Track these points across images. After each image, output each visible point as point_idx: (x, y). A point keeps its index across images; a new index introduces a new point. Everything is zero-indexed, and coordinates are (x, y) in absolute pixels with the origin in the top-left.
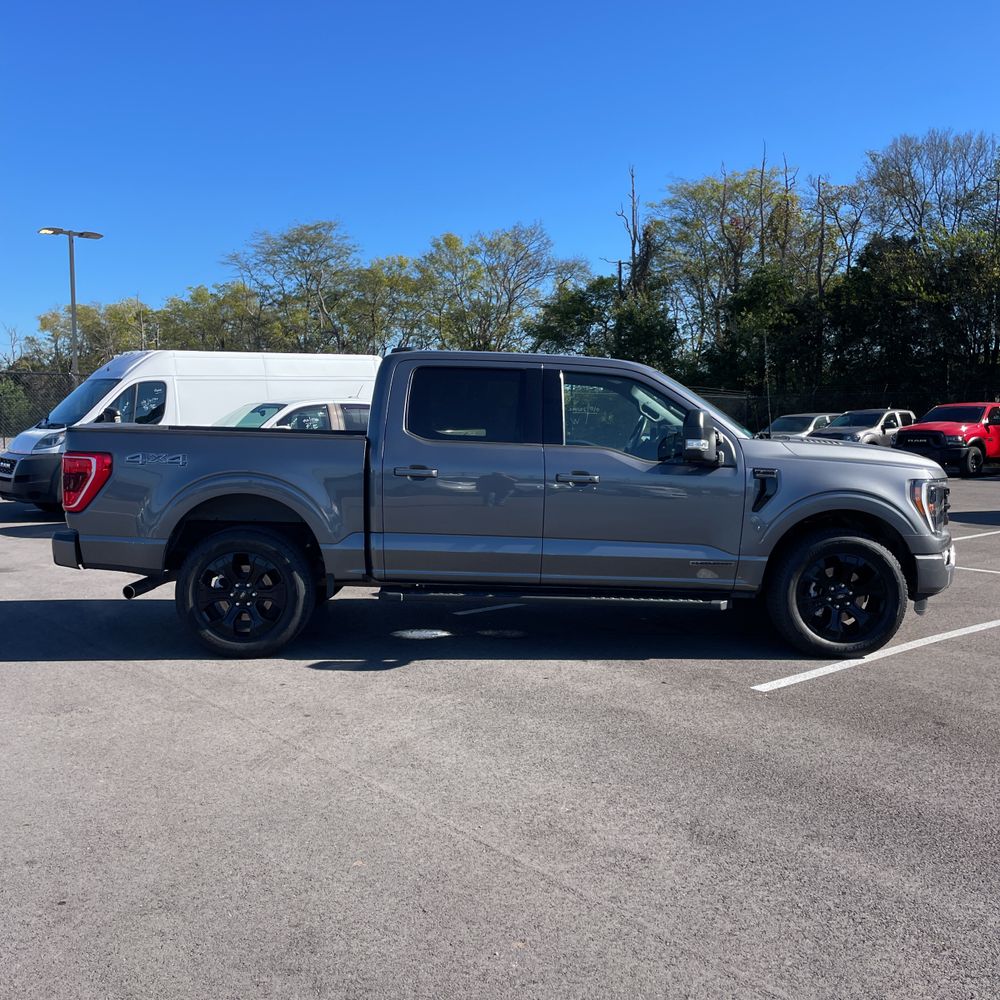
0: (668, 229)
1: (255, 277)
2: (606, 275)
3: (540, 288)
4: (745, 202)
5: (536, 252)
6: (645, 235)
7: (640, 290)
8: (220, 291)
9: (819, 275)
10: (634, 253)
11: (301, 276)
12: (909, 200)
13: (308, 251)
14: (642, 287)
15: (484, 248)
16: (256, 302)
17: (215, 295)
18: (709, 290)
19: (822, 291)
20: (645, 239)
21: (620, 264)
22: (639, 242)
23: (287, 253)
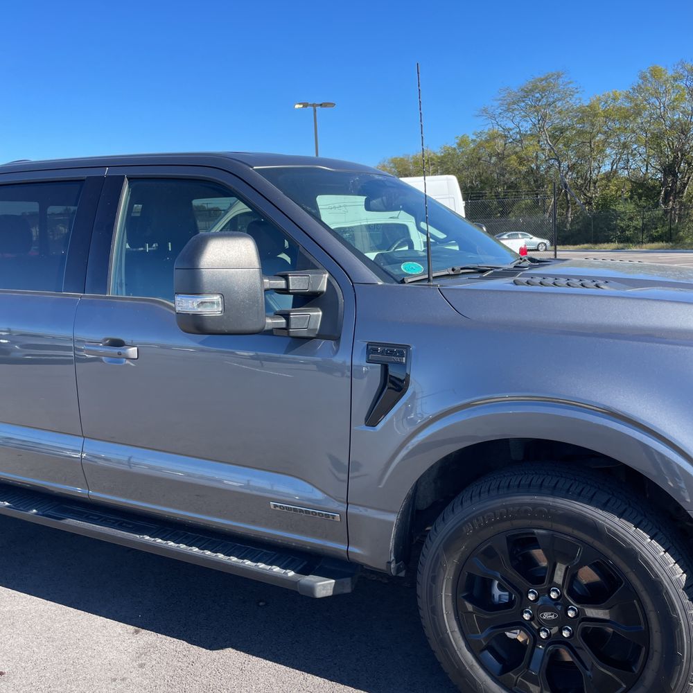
1: (499, 123)
8: (478, 137)
11: (534, 118)
13: (540, 98)
16: (501, 142)
17: (475, 140)
23: (524, 101)
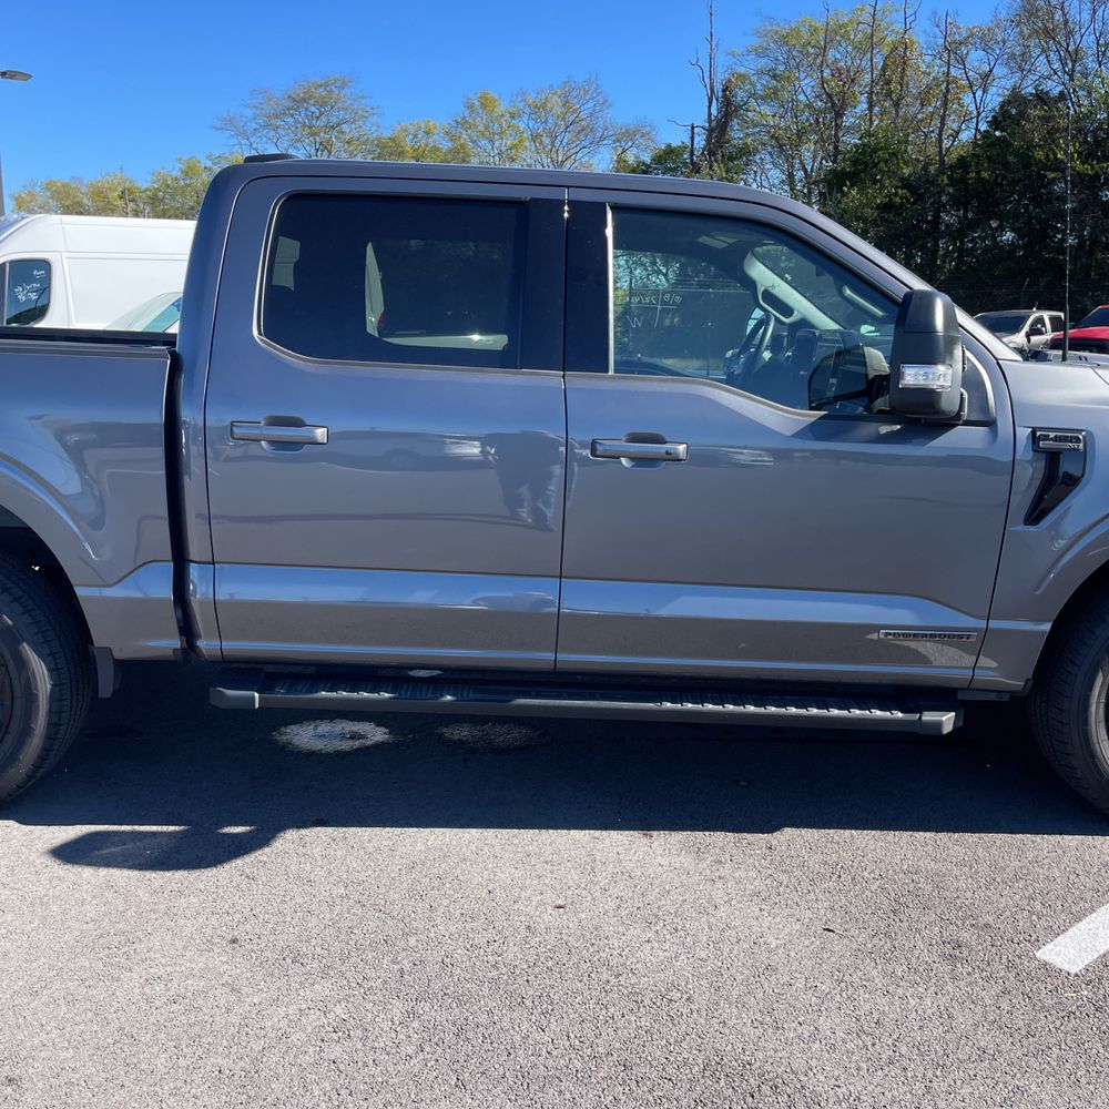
0: (753, 84)
1: (255, 146)
2: (675, 143)
3: (595, 161)
4: (850, 49)
5: (591, 115)
6: (724, 91)
7: (716, 161)
8: (215, 164)
9: (940, 140)
10: (710, 114)
11: (308, 145)
12: (1059, 43)
13: (318, 114)
14: (719, 157)
15: (527, 110)
17: (210, 169)
18: (801, 162)
19: (942, 162)
20: (724, 96)
21: (693, 128)
22: (717, 100)
23: (292, 116)
